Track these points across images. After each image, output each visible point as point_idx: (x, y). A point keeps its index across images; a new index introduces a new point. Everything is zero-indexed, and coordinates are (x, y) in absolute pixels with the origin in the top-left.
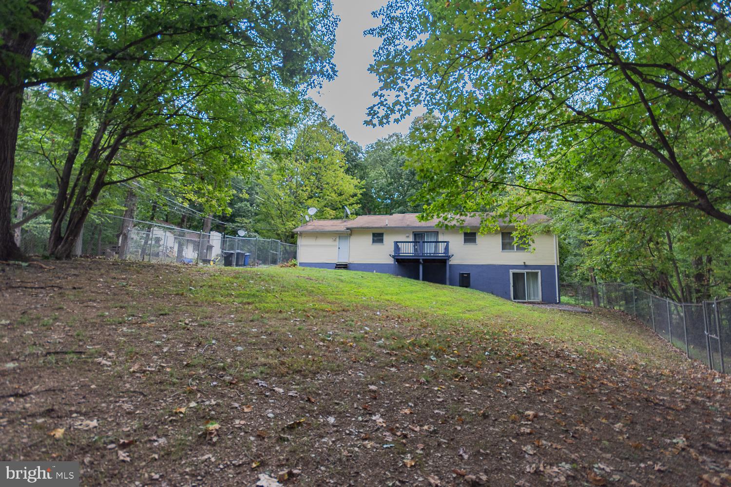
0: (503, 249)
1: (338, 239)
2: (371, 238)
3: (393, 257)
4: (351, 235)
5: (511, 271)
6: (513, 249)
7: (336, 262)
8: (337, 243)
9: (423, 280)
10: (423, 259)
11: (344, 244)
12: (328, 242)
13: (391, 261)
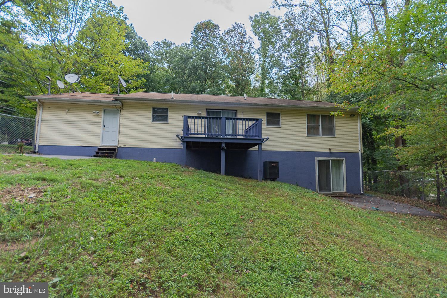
0: (308, 134)
1: (102, 114)
2: (149, 115)
3: (182, 139)
4: (122, 108)
5: (317, 159)
6: (318, 134)
7: (99, 144)
8: (101, 119)
9: (227, 173)
10: (226, 144)
11: (112, 121)
12: (88, 116)
13: (177, 145)
